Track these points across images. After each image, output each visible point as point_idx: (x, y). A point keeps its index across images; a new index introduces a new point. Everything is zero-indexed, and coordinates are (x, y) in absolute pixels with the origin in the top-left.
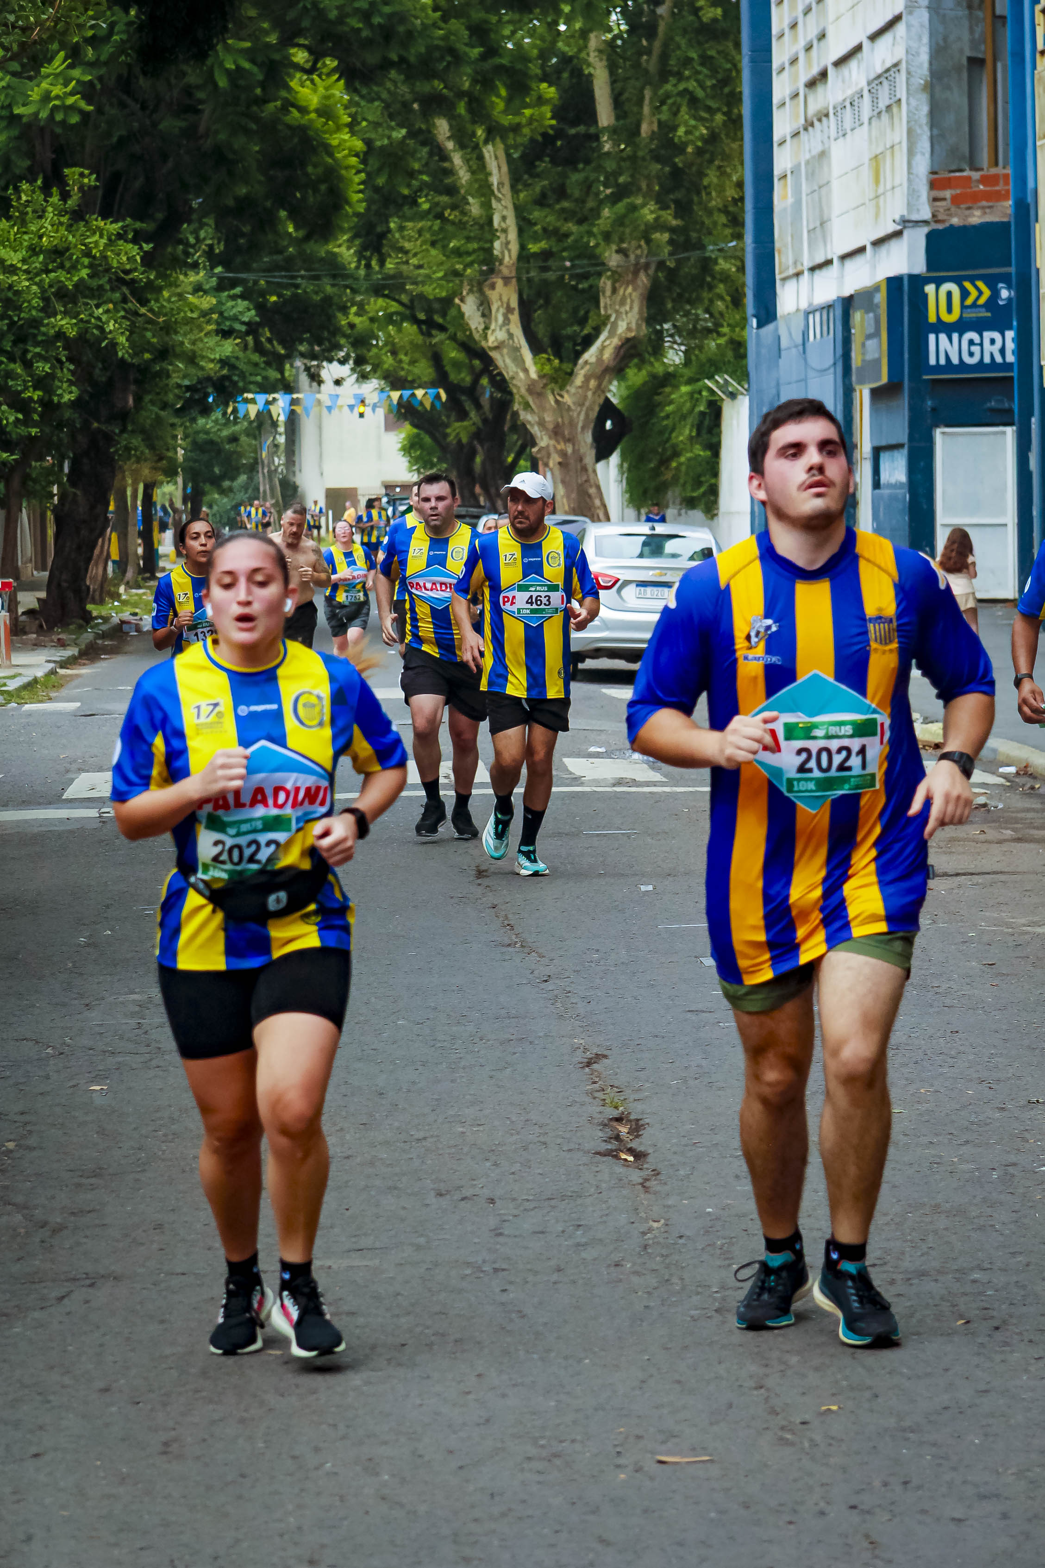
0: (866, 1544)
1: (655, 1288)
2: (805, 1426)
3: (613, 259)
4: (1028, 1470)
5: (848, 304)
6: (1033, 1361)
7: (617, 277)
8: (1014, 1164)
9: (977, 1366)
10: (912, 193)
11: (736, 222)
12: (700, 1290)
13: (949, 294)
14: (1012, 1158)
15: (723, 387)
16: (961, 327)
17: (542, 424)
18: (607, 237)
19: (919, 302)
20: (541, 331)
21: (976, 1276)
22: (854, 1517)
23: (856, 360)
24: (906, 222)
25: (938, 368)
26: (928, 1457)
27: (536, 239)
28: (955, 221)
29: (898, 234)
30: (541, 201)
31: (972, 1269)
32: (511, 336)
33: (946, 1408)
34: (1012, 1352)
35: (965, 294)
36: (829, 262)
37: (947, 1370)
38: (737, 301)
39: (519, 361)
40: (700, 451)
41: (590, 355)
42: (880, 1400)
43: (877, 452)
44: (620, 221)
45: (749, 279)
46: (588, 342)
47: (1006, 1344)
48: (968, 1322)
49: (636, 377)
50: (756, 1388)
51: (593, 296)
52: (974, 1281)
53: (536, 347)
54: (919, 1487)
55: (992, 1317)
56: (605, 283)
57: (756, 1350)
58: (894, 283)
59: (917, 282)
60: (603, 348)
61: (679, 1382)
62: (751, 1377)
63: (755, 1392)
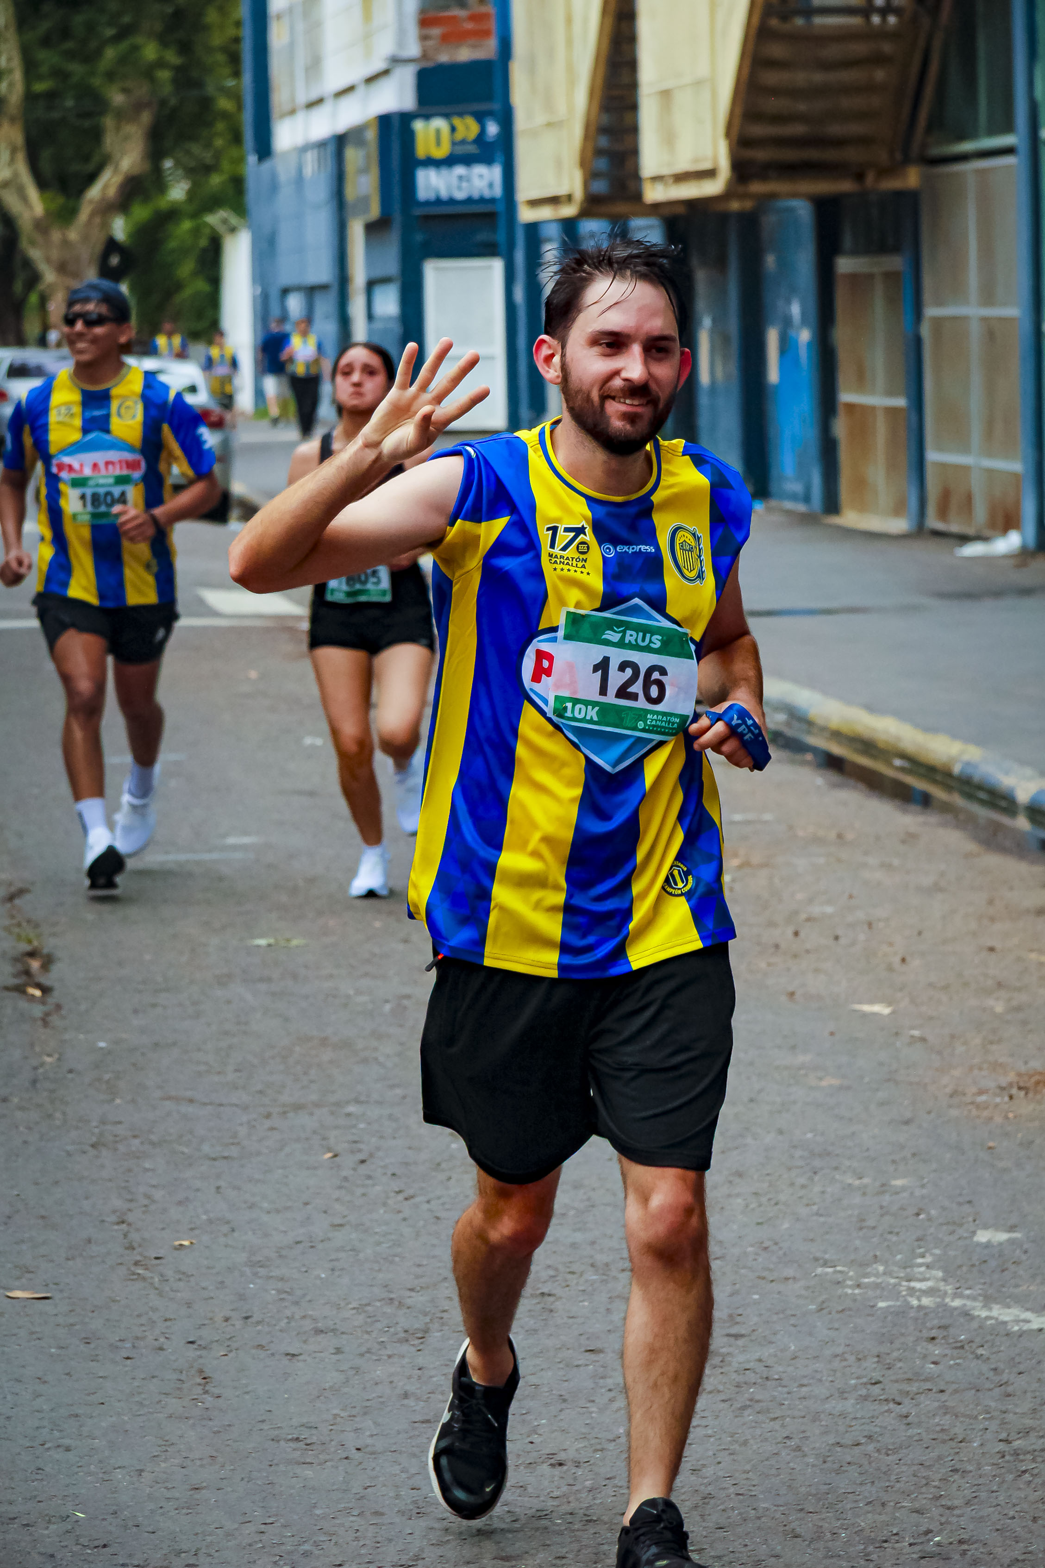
0: (199, 1380)
1: (37, 1123)
2: (158, 1261)
3: (118, 98)
4: (368, 1304)
5: (341, 141)
6: (393, 1194)
7: (121, 116)
8: (408, 997)
9: (337, 1200)
10: (401, 32)
11: (235, 59)
12: (80, 1125)
13: (438, 132)
14: (407, 990)
15: (225, 221)
16: (450, 161)
17: (48, 260)
18: (110, 76)
19: (408, 138)
20: (46, 167)
21: (351, 1109)
22: (191, 1353)
23: (351, 193)
24: (396, 61)
25: (427, 203)
26: (273, 1292)
27: (40, 78)
28: (444, 58)
29: (386, 73)
30: (46, 42)
31: (348, 1102)
32: (16, 175)
33: (298, 1243)
34: (374, 1185)
35: (453, 129)
36: (320, 101)
37: (306, 1204)
38: (237, 138)
39: (24, 198)
40: (201, 285)
41: (94, 192)
42: (236, 1234)
43: (371, 285)
44: (123, 60)
45: (247, 118)
46: (91, 178)
47: (369, 1177)
48: (335, 1156)
49: (141, 212)
50: (118, 1223)
51: (96, 135)
52: (349, 1115)
53: (42, 184)
54: (258, 1323)
55: (360, 1151)
56: (108, 122)
57: (123, 1185)
58: (384, 121)
59: (406, 118)
60: (106, 187)
61: (43, 1217)
62: (114, 1212)
63: (116, 1227)
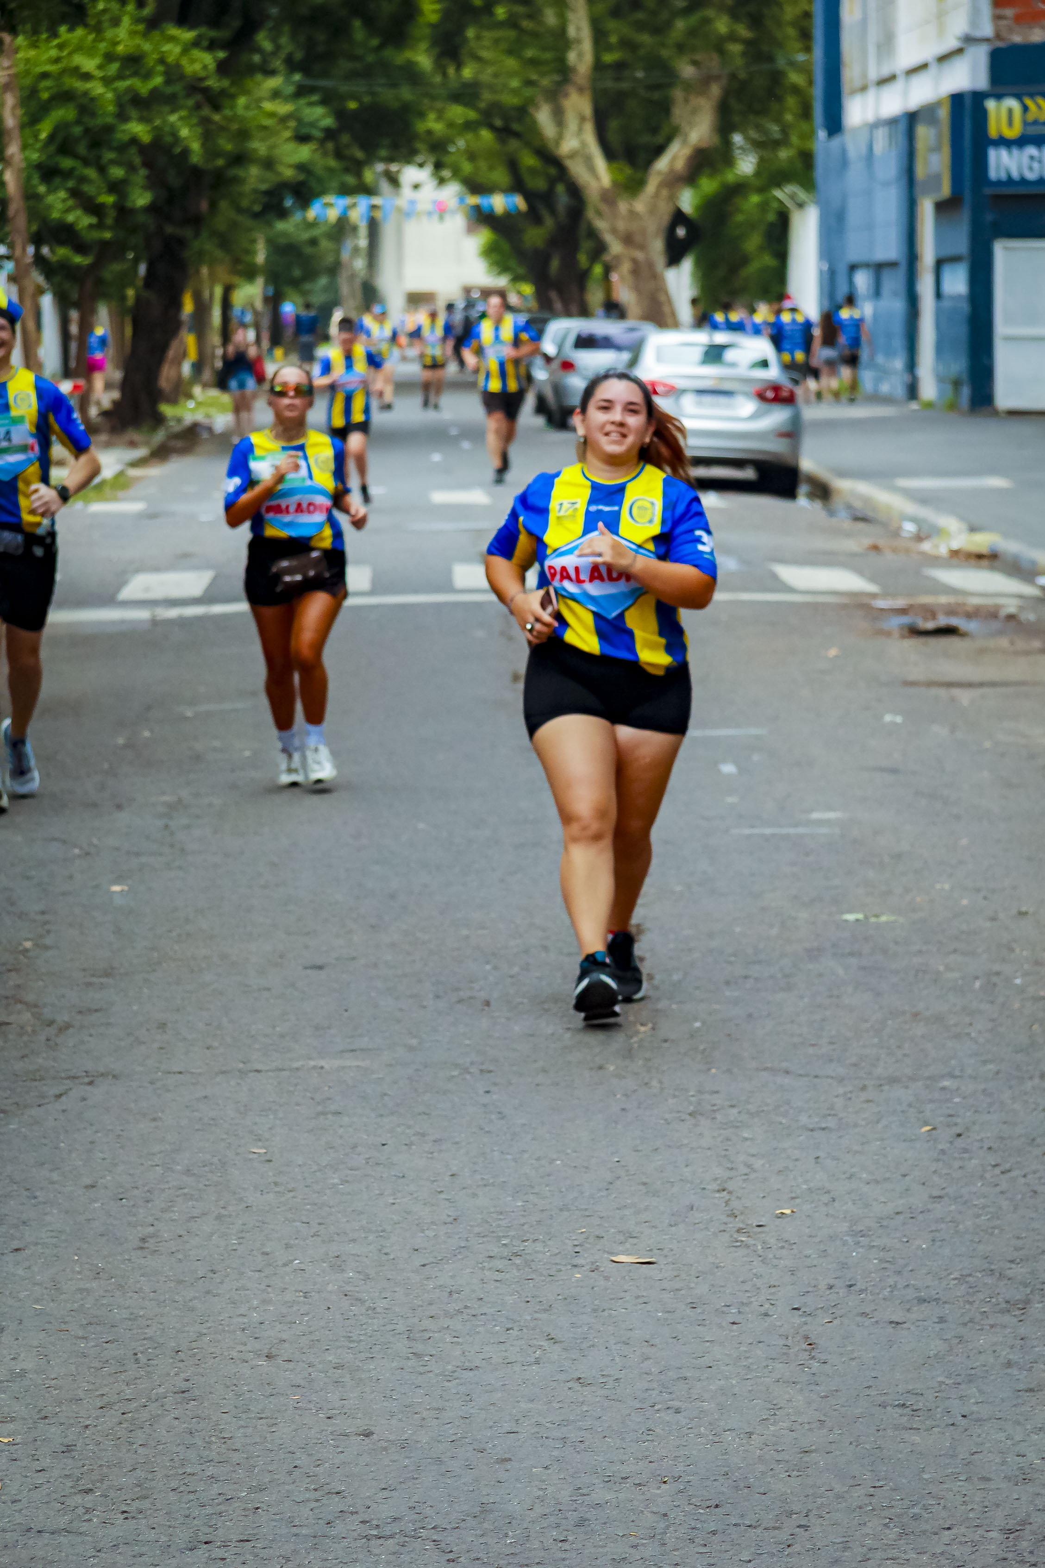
0: (805, 1346)
1: (635, 1091)
2: (760, 1229)
3: (687, 71)
4: (970, 1275)
5: (912, 118)
6: (990, 1168)
7: (688, 87)
8: (998, 974)
9: (935, 1172)
10: (975, 12)
11: (806, 36)
12: (677, 1093)
13: (1010, 111)
14: (996, 967)
15: (792, 197)
16: (1021, 142)
17: (614, 231)
18: (681, 48)
19: (981, 115)
20: (614, 138)
21: (946, 1083)
22: (797, 1319)
23: (920, 171)
24: (969, 40)
25: (999, 183)
26: (875, 1261)
27: (609, 48)
28: (1017, 39)
29: (959, 51)
30: (616, 12)
31: (943, 1077)
32: (584, 144)
33: (898, 1213)
34: (970, 1159)
35: (1025, 109)
36: (892, 78)
37: (905, 1176)
38: (806, 113)
39: (592, 169)
40: (768, 260)
41: (662, 164)
42: (836, 1204)
43: (939, 264)
44: (692, 32)
45: (818, 93)
46: (659, 150)
47: (965, 1151)
48: (934, 1129)
49: (709, 185)
50: (718, 1191)
51: (664, 108)
52: (943, 1089)
53: (610, 154)
54: (862, 1291)
55: (956, 1124)
56: (678, 94)
57: (724, 1153)
58: (957, 99)
59: (978, 97)
60: (674, 159)
61: (644, 1184)
62: (716, 1179)
63: (717, 1195)
